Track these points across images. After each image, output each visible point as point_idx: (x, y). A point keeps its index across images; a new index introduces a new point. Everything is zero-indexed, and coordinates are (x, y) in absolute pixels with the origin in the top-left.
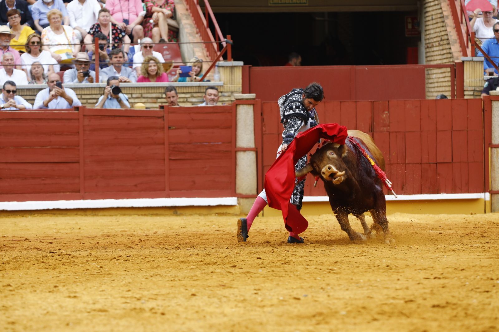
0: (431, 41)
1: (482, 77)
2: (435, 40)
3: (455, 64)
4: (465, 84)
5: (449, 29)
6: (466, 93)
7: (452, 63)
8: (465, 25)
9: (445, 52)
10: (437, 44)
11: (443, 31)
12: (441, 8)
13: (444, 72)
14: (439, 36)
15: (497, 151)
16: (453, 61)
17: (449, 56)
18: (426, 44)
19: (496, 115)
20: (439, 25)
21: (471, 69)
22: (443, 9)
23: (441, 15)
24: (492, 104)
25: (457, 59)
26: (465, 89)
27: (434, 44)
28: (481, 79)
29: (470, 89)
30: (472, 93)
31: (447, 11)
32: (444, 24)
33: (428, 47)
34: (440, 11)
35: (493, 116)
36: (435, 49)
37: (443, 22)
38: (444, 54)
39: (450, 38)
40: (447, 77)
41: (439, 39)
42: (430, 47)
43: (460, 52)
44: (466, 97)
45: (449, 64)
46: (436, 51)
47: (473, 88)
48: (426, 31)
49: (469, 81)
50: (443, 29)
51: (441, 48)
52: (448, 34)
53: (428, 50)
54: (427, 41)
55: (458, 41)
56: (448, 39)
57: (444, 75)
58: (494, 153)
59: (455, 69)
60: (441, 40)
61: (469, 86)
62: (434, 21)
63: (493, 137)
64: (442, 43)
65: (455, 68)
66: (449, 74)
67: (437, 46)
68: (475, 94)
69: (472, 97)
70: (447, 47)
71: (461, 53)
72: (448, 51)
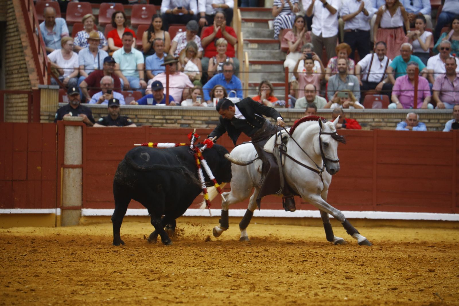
0: (11, 68)
1: (57, 103)
2: (14, 68)
3: (32, 91)
4: (41, 109)
5: (27, 59)
6: (42, 117)
7: (29, 90)
8: (42, 55)
9: (23, 79)
10: (16, 71)
11: (22, 60)
12: (20, 39)
13: (22, 98)
14: (18, 65)
15: (69, 171)
16: (31, 88)
17: (27, 83)
18: (6, 71)
19: (68, 139)
20: (19, 54)
21: (47, 97)
22: (22, 40)
23: (21, 46)
24: (66, 129)
25: (35, 86)
26: (41, 113)
27: (14, 72)
28: (56, 105)
29: (45, 114)
30: (47, 118)
31: (25, 42)
32: (23, 54)
33: (8, 74)
34: (19, 42)
35: (66, 139)
36: (15, 76)
37: (22, 52)
38: (22, 81)
39: (28, 67)
40: (25, 102)
41: (18, 67)
42: (10, 74)
43: (37, 80)
44: (42, 122)
45: (27, 90)
46: (16, 78)
47: (48, 114)
48: (6, 59)
49: (45, 107)
50: (22, 58)
51: (20, 75)
52: (27, 63)
53: (8, 77)
54: (7, 69)
55: (36, 70)
56: (26, 68)
57: (22, 100)
58: (66, 173)
59: (32, 96)
60: (20, 68)
61: (45, 112)
62: (14, 51)
63: (65, 158)
64: (20, 71)
65: (32, 94)
66: (27, 100)
67: (15, 74)
68: (50, 118)
69: (47, 122)
70: (25, 74)
71: (38, 82)
72: (26, 79)
